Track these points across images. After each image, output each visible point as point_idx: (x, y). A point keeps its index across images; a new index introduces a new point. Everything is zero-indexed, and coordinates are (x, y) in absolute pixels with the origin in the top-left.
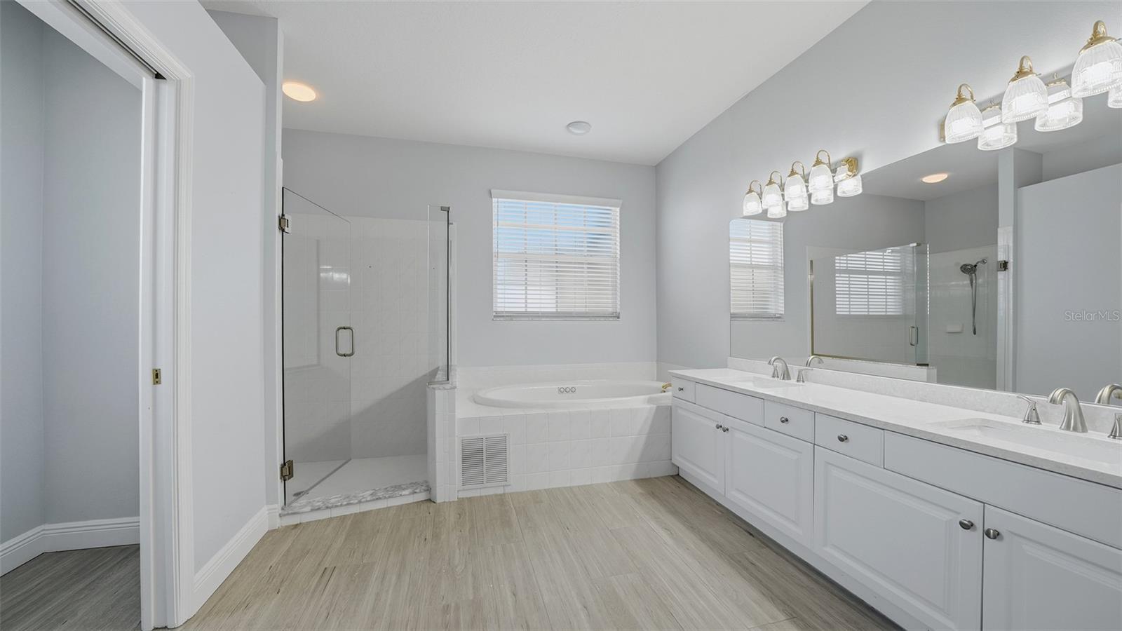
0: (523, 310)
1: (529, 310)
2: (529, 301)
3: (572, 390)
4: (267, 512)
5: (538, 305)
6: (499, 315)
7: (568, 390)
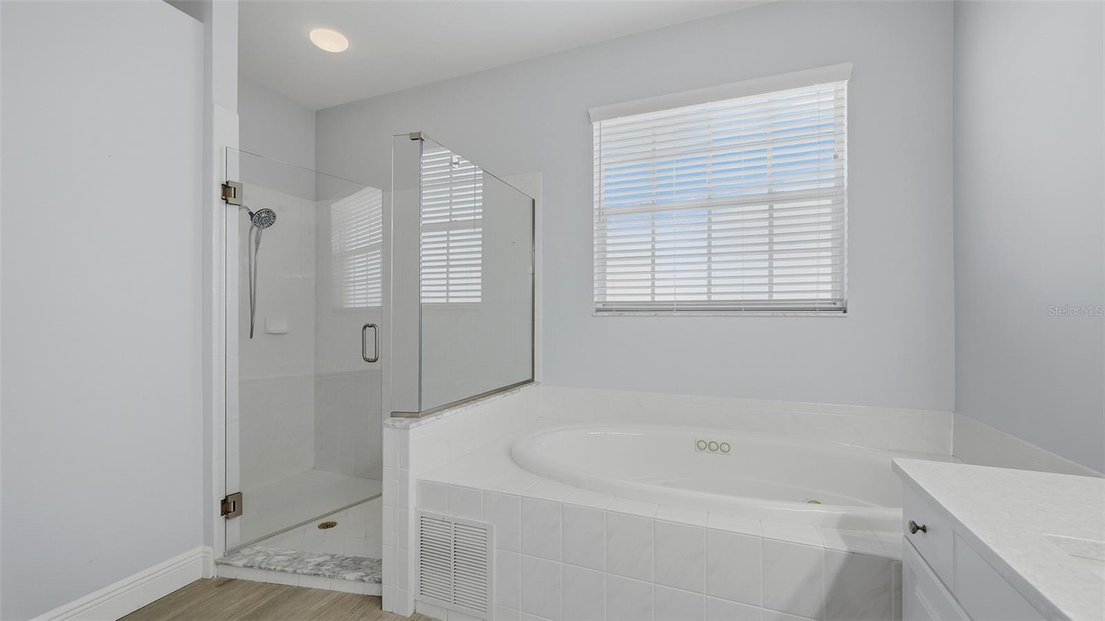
0: (649, 299)
1: (657, 298)
2: (657, 283)
3: (721, 448)
4: (202, 554)
5: (672, 290)
6: (606, 309)
7: (714, 446)
